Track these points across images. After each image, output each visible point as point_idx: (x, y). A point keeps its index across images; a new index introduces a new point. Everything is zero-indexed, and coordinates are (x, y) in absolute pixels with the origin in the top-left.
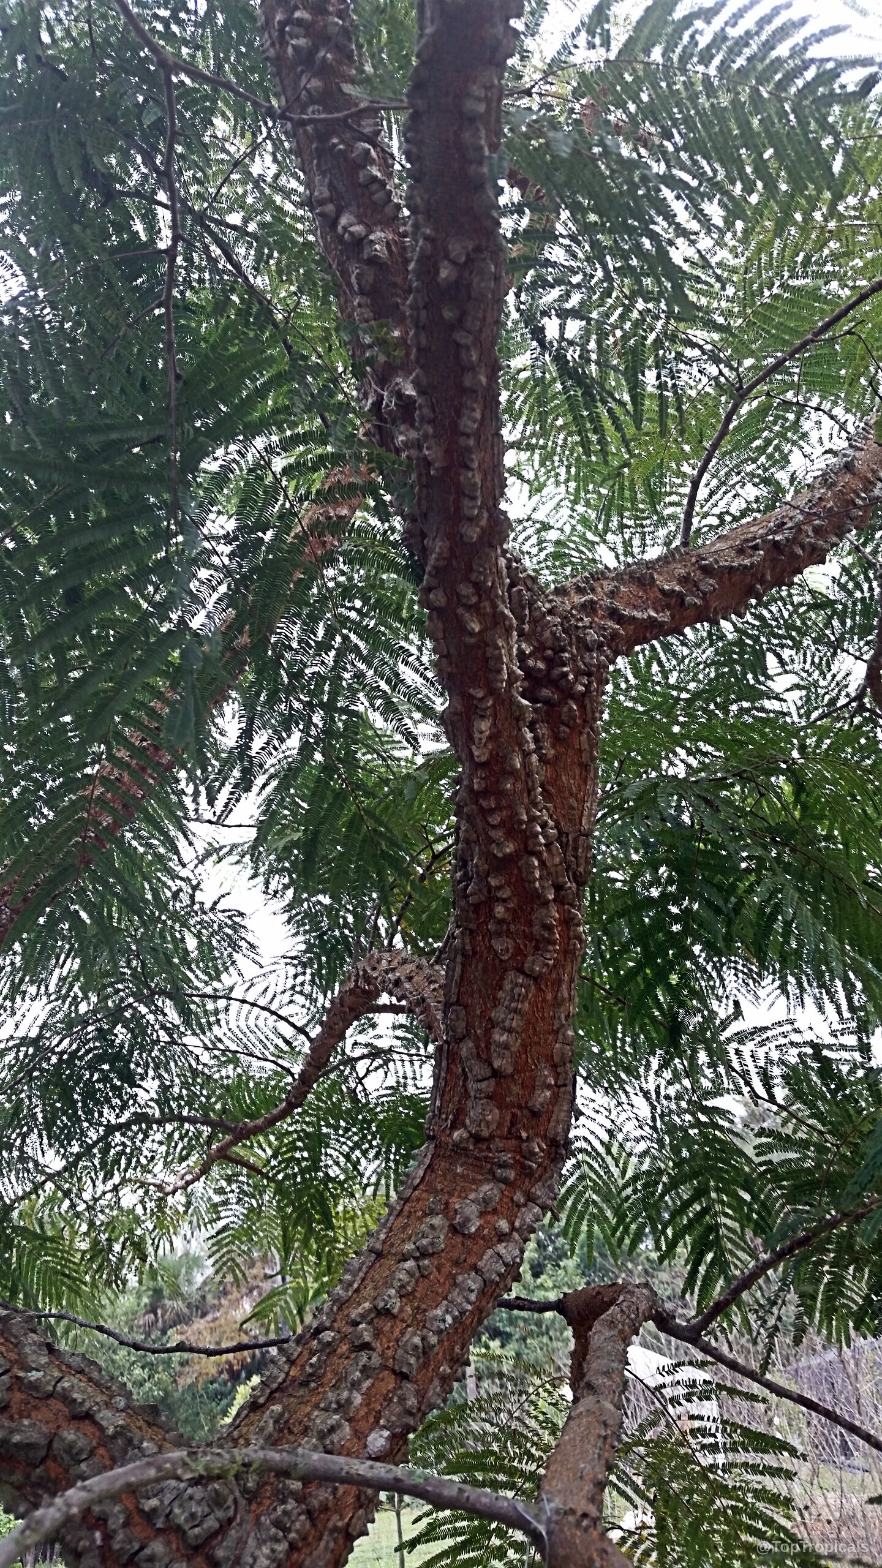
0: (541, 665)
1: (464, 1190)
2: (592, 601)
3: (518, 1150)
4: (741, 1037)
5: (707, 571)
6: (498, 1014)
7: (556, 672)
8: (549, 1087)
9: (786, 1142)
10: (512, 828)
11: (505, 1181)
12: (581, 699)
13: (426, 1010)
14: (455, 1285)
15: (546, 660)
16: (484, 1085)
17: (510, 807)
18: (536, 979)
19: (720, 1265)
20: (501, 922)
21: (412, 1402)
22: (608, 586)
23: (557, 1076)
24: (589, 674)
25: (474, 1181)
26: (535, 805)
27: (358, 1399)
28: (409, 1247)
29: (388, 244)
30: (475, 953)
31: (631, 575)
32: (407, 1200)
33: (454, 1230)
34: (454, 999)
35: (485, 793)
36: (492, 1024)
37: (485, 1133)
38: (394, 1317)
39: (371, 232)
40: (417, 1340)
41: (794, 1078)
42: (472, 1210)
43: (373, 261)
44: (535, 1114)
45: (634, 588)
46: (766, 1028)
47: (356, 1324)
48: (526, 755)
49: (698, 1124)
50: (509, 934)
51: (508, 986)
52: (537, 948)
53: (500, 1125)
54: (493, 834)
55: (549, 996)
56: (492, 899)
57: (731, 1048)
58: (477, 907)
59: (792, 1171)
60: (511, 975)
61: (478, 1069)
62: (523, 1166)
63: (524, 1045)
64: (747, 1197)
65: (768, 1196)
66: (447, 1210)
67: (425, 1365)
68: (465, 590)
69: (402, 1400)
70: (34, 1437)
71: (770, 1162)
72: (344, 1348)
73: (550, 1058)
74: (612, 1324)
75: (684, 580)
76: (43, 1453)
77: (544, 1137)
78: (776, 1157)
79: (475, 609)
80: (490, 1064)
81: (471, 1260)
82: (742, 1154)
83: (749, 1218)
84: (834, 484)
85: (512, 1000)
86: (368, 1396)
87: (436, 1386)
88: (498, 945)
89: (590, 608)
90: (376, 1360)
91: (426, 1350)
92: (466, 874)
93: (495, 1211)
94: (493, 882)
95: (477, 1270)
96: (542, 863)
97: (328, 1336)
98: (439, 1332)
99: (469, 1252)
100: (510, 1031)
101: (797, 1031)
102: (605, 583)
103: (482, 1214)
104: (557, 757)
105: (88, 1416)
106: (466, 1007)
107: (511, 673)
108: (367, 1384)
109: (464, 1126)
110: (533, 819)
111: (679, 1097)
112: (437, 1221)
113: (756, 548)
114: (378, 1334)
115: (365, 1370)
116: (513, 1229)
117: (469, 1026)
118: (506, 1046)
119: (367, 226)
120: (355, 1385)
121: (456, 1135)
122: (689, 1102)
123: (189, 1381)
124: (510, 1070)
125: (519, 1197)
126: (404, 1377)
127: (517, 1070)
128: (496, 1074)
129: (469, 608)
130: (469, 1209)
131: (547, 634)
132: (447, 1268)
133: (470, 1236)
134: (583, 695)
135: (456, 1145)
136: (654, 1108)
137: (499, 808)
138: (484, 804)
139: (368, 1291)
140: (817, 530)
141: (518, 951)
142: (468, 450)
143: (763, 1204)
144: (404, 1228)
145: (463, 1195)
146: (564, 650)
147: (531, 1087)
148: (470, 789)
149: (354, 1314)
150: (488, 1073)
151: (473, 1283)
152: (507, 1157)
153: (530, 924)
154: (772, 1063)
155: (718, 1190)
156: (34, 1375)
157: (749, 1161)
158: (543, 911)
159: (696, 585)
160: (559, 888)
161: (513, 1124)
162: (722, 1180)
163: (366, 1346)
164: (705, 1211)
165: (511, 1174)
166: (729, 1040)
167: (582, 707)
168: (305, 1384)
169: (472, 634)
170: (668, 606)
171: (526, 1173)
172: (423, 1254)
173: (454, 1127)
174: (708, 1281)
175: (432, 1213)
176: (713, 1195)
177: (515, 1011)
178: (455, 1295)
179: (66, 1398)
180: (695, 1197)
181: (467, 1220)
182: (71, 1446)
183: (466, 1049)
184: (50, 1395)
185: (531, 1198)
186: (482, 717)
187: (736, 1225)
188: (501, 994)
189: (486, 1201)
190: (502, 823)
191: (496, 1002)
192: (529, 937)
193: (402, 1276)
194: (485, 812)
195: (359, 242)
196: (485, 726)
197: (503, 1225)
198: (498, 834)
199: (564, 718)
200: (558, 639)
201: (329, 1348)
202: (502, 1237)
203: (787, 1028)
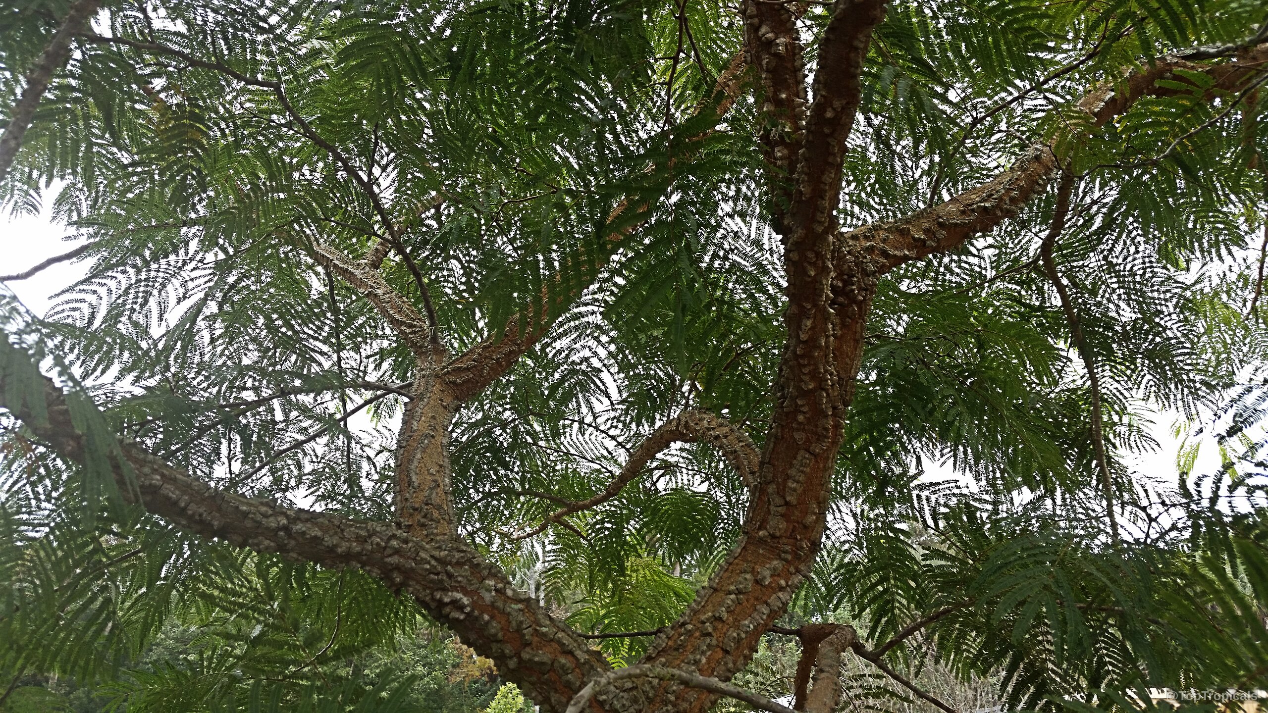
0: (840, 284)
1: (763, 562)
2: (872, 246)
3: (794, 545)
4: (921, 487)
5: (941, 225)
6: (792, 472)
7: (848, 288)
8: (815, 514)
9: (942, 555)
10: (815, 375)
11: (786, 560)
12: (860, 304)
13: (737, 458)
14: (755, 610)
15: (843, 281)
16: (779, 509)
17: (816, 365)
18: (815, 456)
19: (892, 623)
20: (800, 423)
21: (731, 665)
22: (882, 235)
23: (820, 509)
24: (866, 290)
25: (769, 558)
26: (827, 362)
27: (704, 660)
28: (732, 588)
29: (786, 46)
30: (783, 437)
31: (897, 228)
32: (730, 564)
33: (756, 582)
34: (767, 460)
35: (802, 356)
36: (788, 477)
37: (778, 534)
38: (723, 622)
39: (777, 38)
40: (735, 635)
41: (953, 515)
42: (767, 573)
43: (777, 55)
44: (806, 527)
45: (897, 236)
46: (938, 484)
47: (703, 623)
48: (827, 337)
49: (887, 537)
50: (804, 430)
51: (799, 458)
52: (818, 439)
53: (786, 531)
54: (803, 377)
55: (821, 466)
56: (797, 410)
57: (914, 493)
58: (787, 414)
59: (942, 572)
60: (802, 452)
61: (778, 500)
62: (796, 554)
63: (804, 491)
64: (913, 584)
65: (927, 586)
66: (753, 571)
67: (737, 648)
68: (811, 255)
69: (726, 664)
70: (545, 659)
71: (931, 565)
72: (697, 634)
73: (817, 498)
74: (831, 643)
75: (927, 231)
76: (548, 668)
77: (809, 540)
78: (935, 562)
79: (814, 264)
80: (784, 498)
81: (765, 598)
82: (914, 559)
83: (913, 598)
84: (1026, 170)
85: (801, 466)
86: (708, 659)
87: (741, 660)
88: (797, 436)
89: (870, 250)
90: (714, 642)
91: (739, 640)
92: (783, 395)
93: (779, 575)
94: (799, 402)
95: (767, 604)
96: (828, 395)
97: (690, 627)
98: (747, 632)
99: (764, 594)
100: (798, 482)
101: (958, 487)
102: (881, 232)
103: (772, 576)
104: (842, 335)
105: (571, 653)
106: (774, 466)
107: (827, 296)
108: (709, 653)
109: (766, 529)
110: (826, 371)
111: (876, 520)
112: (748, 576)
113: (973, 210)
114: (715, 629)
115: (709, 646)
116: (787, 585)
117: (774, 476)
118: (795, 490)
119: (776, 33)
120: (703, 653)
121: (761, 533)
122: (883, 523)
123: (458, 679)
124: (795, 502)
125: (792, 569)
126: (727, 652)
127: (799, 503)
128: (787, 504)
129: (810, 263)
130: (766, 573)
131: (846, 267)
132: (752, 601)
133: (765, 586)
134: (861, 302)
135: (761, 539)
136: (858, 524)
137: (809, 364)
138: (801, 361)
139: (710, 607)
140: (1013, 200)
141: (808, 440)
142: (826, 191)
143: (924, 590)
144: (729, 578)
145: (763, 564)
146: (854, 276)
147: (805, 513)
148: (794, 352)
149: (703, 618)
150: (783, 502)
151: (765, 610)
152: (788, 548)
153: (816, 426)
154: (940, 505)
155: (895, 579)
156: (544, 630)
157: (917, 563)
158: (825, 421)
159: (934, 233)
160: (834, 408)
161: (793, 531)
162: (899, 573)
163: (709, 634)
164: (886, 591)
165: (789, 557)
166: (915, 488)
167: (860, 308)
168: (677, 649)
169: (810, 276)
170: (916, 247)
171: (797, 557)
172: (739, 592)
173: (760, 529)
174: (883, 633)
175: (745, 572)
176: (892, 582)
177: (802, 472)
178: (755, 615)
179: (559, 642)
180: (880, 582)
181: (765, 578)
182: (564, 665)
183: (771, 488)
184: (552, 640)
185: (798, 571)
186: (808, 318)
187: (905, 602)
188: (795, 462)
189: (775, 569)
190: (810, 373)
191: (791, 465)
192: (816, 433)
193: (729, 602)
194: (801, 366)
195: (770, 43)
196: (809, 323)
197: (783, 582)
198: (806, 378)
199: (849, 314)
200: (852, 270)
201: (690, 633)
202: (781, 589)
203: (953, 485)
